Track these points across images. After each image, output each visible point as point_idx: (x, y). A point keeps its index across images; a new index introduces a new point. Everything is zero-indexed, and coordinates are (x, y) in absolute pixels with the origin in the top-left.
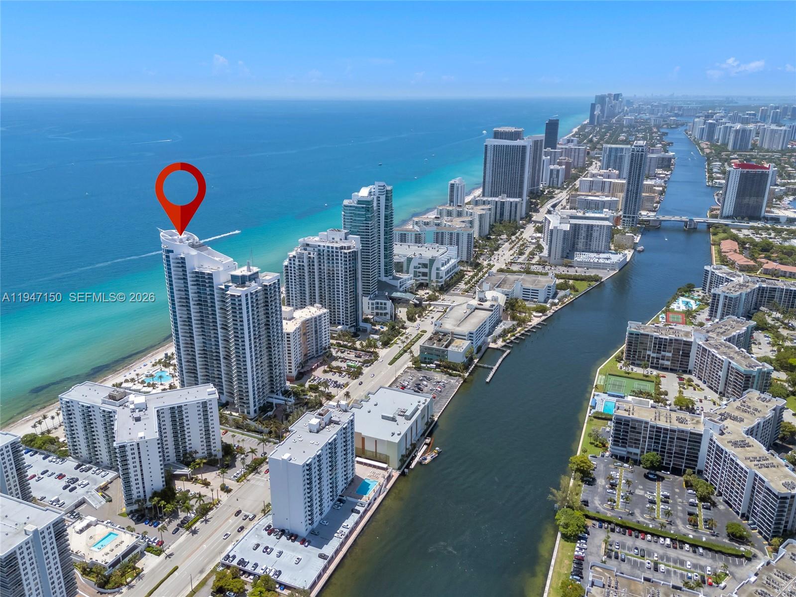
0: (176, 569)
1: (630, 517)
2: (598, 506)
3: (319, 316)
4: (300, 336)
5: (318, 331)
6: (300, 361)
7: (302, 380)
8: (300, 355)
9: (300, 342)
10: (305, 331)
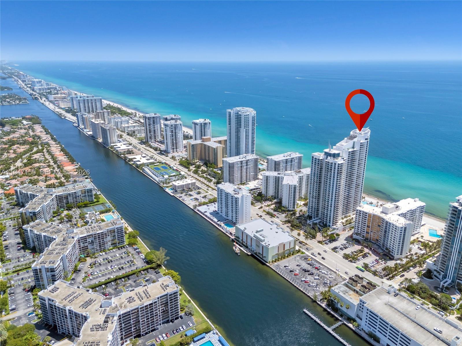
1: (135, 280)
2: (151, 276)
3: (390, 224)
4: (367, 219)
5: (387, 233)
6: (365, 235)
7: (351, 241)
8: (365, 231)
9: (366, 223)
10: (380, 224)
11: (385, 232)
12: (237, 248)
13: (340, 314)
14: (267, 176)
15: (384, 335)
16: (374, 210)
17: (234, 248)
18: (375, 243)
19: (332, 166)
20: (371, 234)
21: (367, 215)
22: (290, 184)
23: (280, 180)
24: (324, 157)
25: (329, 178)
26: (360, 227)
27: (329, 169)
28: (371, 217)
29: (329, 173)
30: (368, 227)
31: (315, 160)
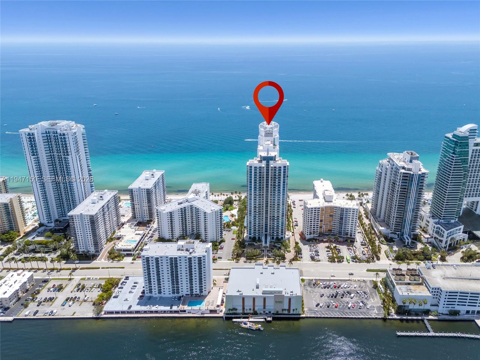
0: (123, 268)
3: (347, 209)
4: (320, 214)
5: (344, 219)
6: (319, 231)
7: (308, 242)
8: (319, 227)
9: (319, 218)
10: (332, 214)
11: (341, 219)
12: (249, 323)
13: (414, 314)
14: (171, 213)
15: (462, 305)
16: (319, 203)
17: (243, 326)
18: (330, 234)
19: (280, 170)
20: (324, 227)
21: (320, 209)
22: (216, 210)
23: (187, 211)
24: (264, 163)
25: (277, 185)
26: (312, 225)
27: (277, 175)
28: (323, 211)
29: (277, 180)
30: (321, 221)
31: (255, 170)
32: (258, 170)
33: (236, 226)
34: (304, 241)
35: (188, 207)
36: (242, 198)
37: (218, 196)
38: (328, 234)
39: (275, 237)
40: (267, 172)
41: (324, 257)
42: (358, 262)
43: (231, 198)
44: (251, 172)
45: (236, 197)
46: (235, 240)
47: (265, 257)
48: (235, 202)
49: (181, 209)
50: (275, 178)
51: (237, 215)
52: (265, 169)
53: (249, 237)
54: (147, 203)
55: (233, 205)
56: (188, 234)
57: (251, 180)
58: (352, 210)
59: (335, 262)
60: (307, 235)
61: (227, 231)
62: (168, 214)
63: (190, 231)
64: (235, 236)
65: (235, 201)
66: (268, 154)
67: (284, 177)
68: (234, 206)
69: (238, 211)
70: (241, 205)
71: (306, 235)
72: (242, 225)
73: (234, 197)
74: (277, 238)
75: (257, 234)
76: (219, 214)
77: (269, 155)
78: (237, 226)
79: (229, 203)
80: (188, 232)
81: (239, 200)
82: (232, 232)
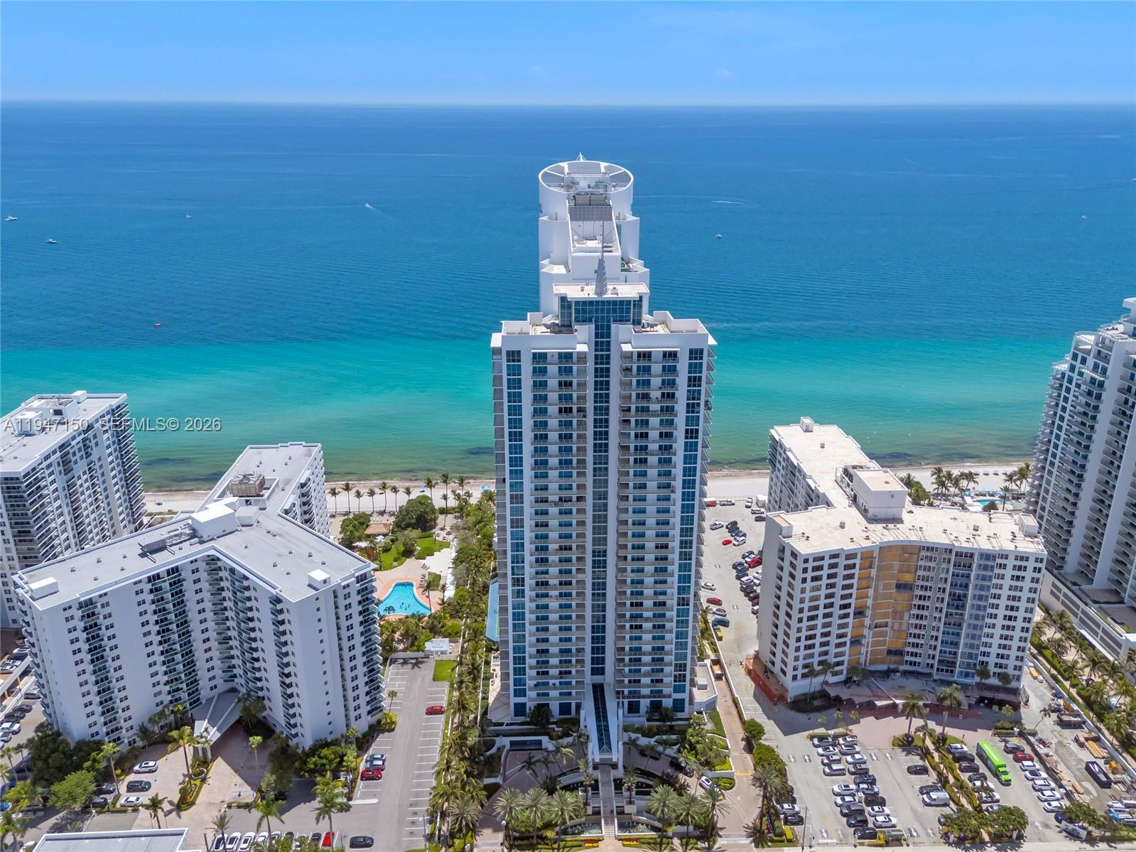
3: (987, 556)
4: (855, 581)
5: (969, 602)
6: (846, 658)
7: (802, 717)
8: (847, 639)
9: (852, 601)
10: (908, 578)
11: (957, 600)
16: (842, 525)
19: (673, 370)
20: (869, 637)
21: (858, 561)
22: (336, 580)
23: (189, 587)
24: (586, 339)
25: (653, 447)
26: (818, 631)
27: (655, 394)
28: (871, 567)
29: (655, 421)
30: (860, 613)
31: (535, 370)
32: (553, 369)
33: (449, 635)
34: (781, 710)
35: (194, 566)
36: (474, 501)
37: (372, 493)
38: (884, 667)
39: (645, 704)
40: (602, 386)
41: (914, 811)
42: (1103, 839)
43: (424, 502)
44: (515, 384)
45: (445, 497)
46: (442, 717)
47: (609, 822)
48: (441, 519)
49: (153, 579)
50: (645, 410)
51: (450, 578)
52: (590, 365)
53: (516, 705)
54: (12, 545)
55: (437, 531)
56: (205, 693)
57: (516, 423)
58: (1011, 562)
59: (983, 843)
60: (795, 677)
61: (405, 662)
62: (68, 613)
63: (219, 681)
64: (443, 695)
65: (444, 511)
66: (601, 289)
67: (692, 408)
68: (440, 535)
69: (457, 561)
70: (470, 533)
71: (787, 681)
72: (477, 633)
73: (439, 496)
74: (656, 707)
75: (554, 693)
76: (355, 599)
77: (609, 295)
78: (452, 635)
79: (414, 527)
80: (204, 684)
81: (461, 510)
82: (427, 670)
